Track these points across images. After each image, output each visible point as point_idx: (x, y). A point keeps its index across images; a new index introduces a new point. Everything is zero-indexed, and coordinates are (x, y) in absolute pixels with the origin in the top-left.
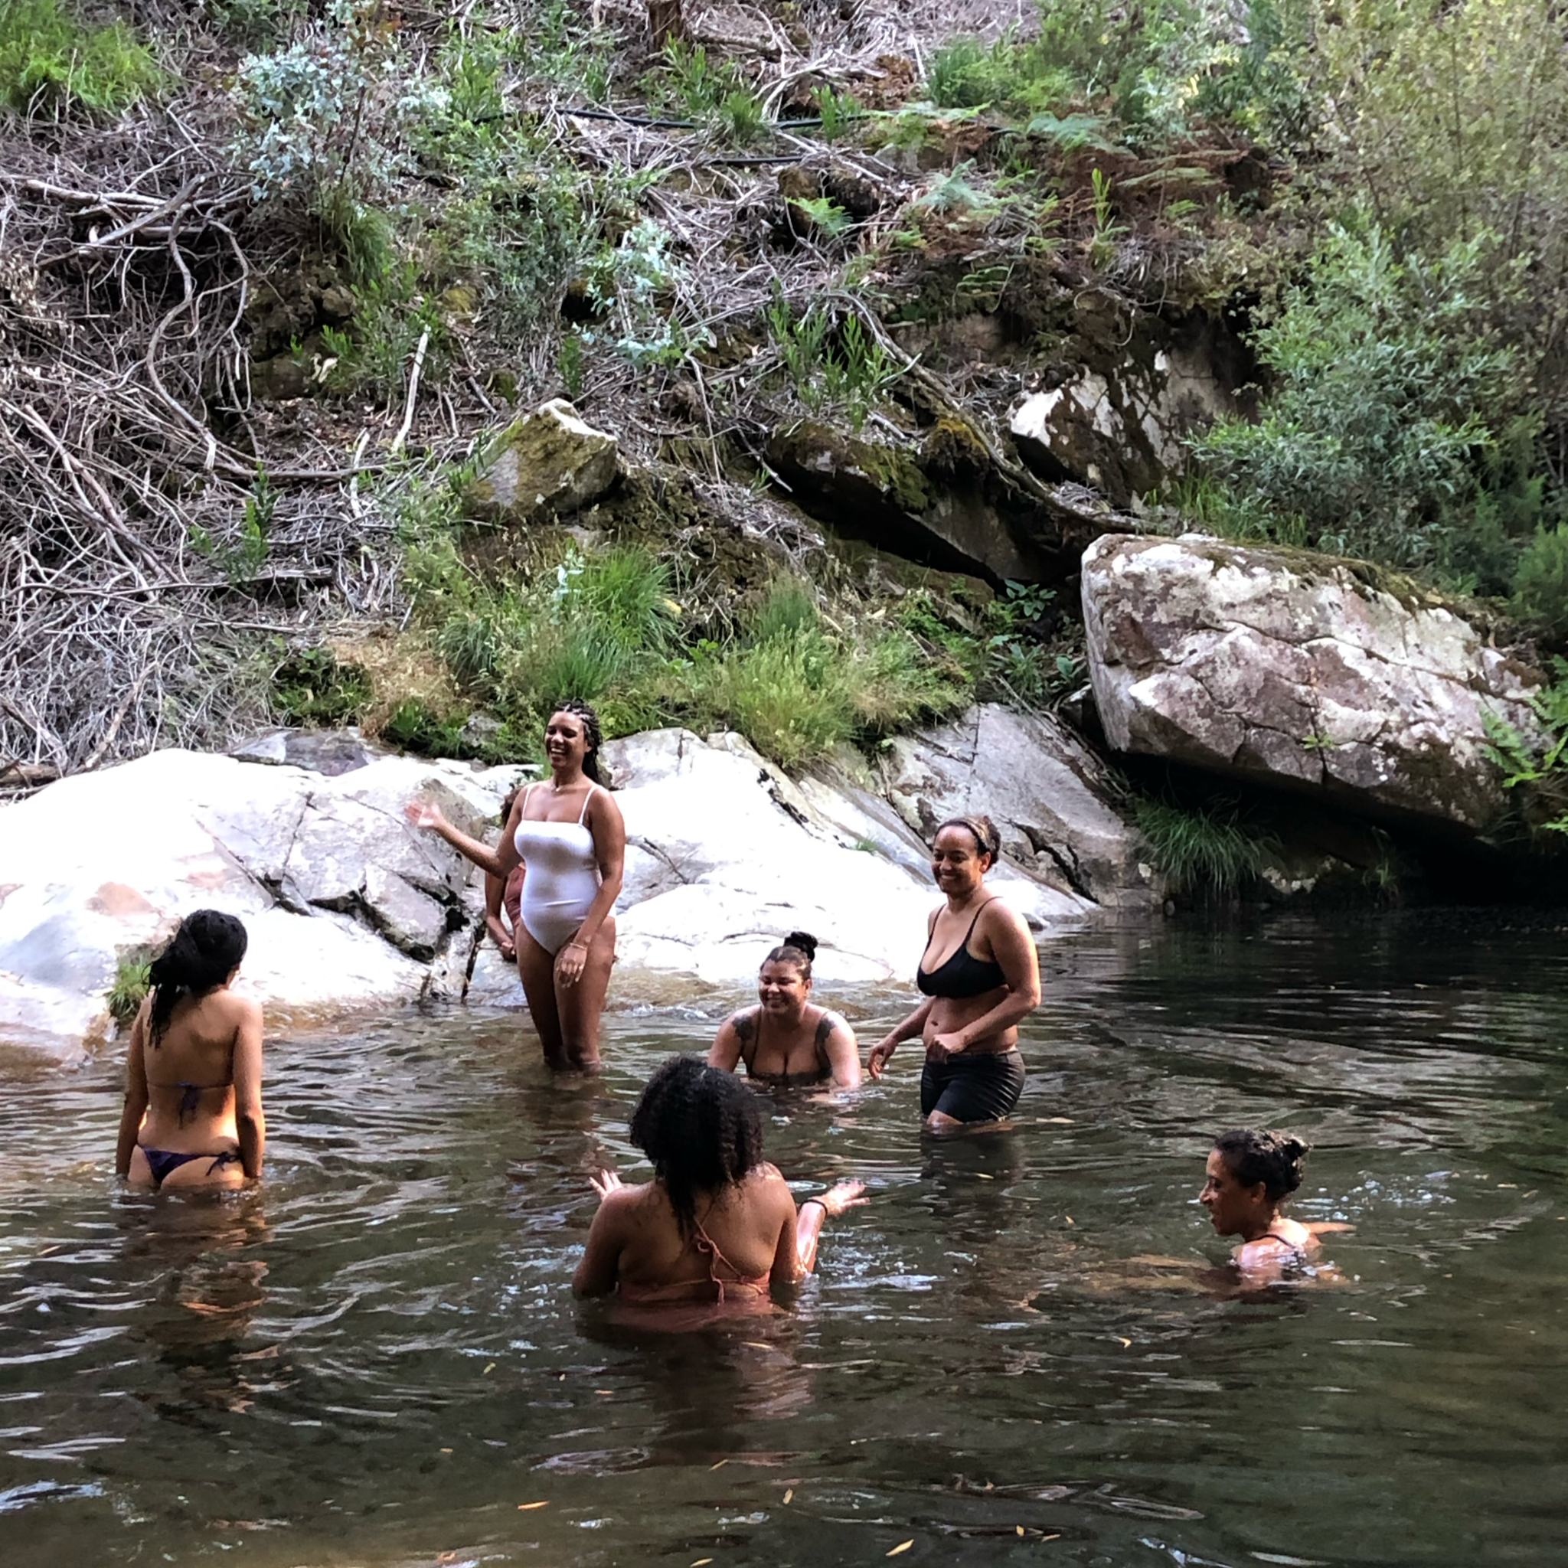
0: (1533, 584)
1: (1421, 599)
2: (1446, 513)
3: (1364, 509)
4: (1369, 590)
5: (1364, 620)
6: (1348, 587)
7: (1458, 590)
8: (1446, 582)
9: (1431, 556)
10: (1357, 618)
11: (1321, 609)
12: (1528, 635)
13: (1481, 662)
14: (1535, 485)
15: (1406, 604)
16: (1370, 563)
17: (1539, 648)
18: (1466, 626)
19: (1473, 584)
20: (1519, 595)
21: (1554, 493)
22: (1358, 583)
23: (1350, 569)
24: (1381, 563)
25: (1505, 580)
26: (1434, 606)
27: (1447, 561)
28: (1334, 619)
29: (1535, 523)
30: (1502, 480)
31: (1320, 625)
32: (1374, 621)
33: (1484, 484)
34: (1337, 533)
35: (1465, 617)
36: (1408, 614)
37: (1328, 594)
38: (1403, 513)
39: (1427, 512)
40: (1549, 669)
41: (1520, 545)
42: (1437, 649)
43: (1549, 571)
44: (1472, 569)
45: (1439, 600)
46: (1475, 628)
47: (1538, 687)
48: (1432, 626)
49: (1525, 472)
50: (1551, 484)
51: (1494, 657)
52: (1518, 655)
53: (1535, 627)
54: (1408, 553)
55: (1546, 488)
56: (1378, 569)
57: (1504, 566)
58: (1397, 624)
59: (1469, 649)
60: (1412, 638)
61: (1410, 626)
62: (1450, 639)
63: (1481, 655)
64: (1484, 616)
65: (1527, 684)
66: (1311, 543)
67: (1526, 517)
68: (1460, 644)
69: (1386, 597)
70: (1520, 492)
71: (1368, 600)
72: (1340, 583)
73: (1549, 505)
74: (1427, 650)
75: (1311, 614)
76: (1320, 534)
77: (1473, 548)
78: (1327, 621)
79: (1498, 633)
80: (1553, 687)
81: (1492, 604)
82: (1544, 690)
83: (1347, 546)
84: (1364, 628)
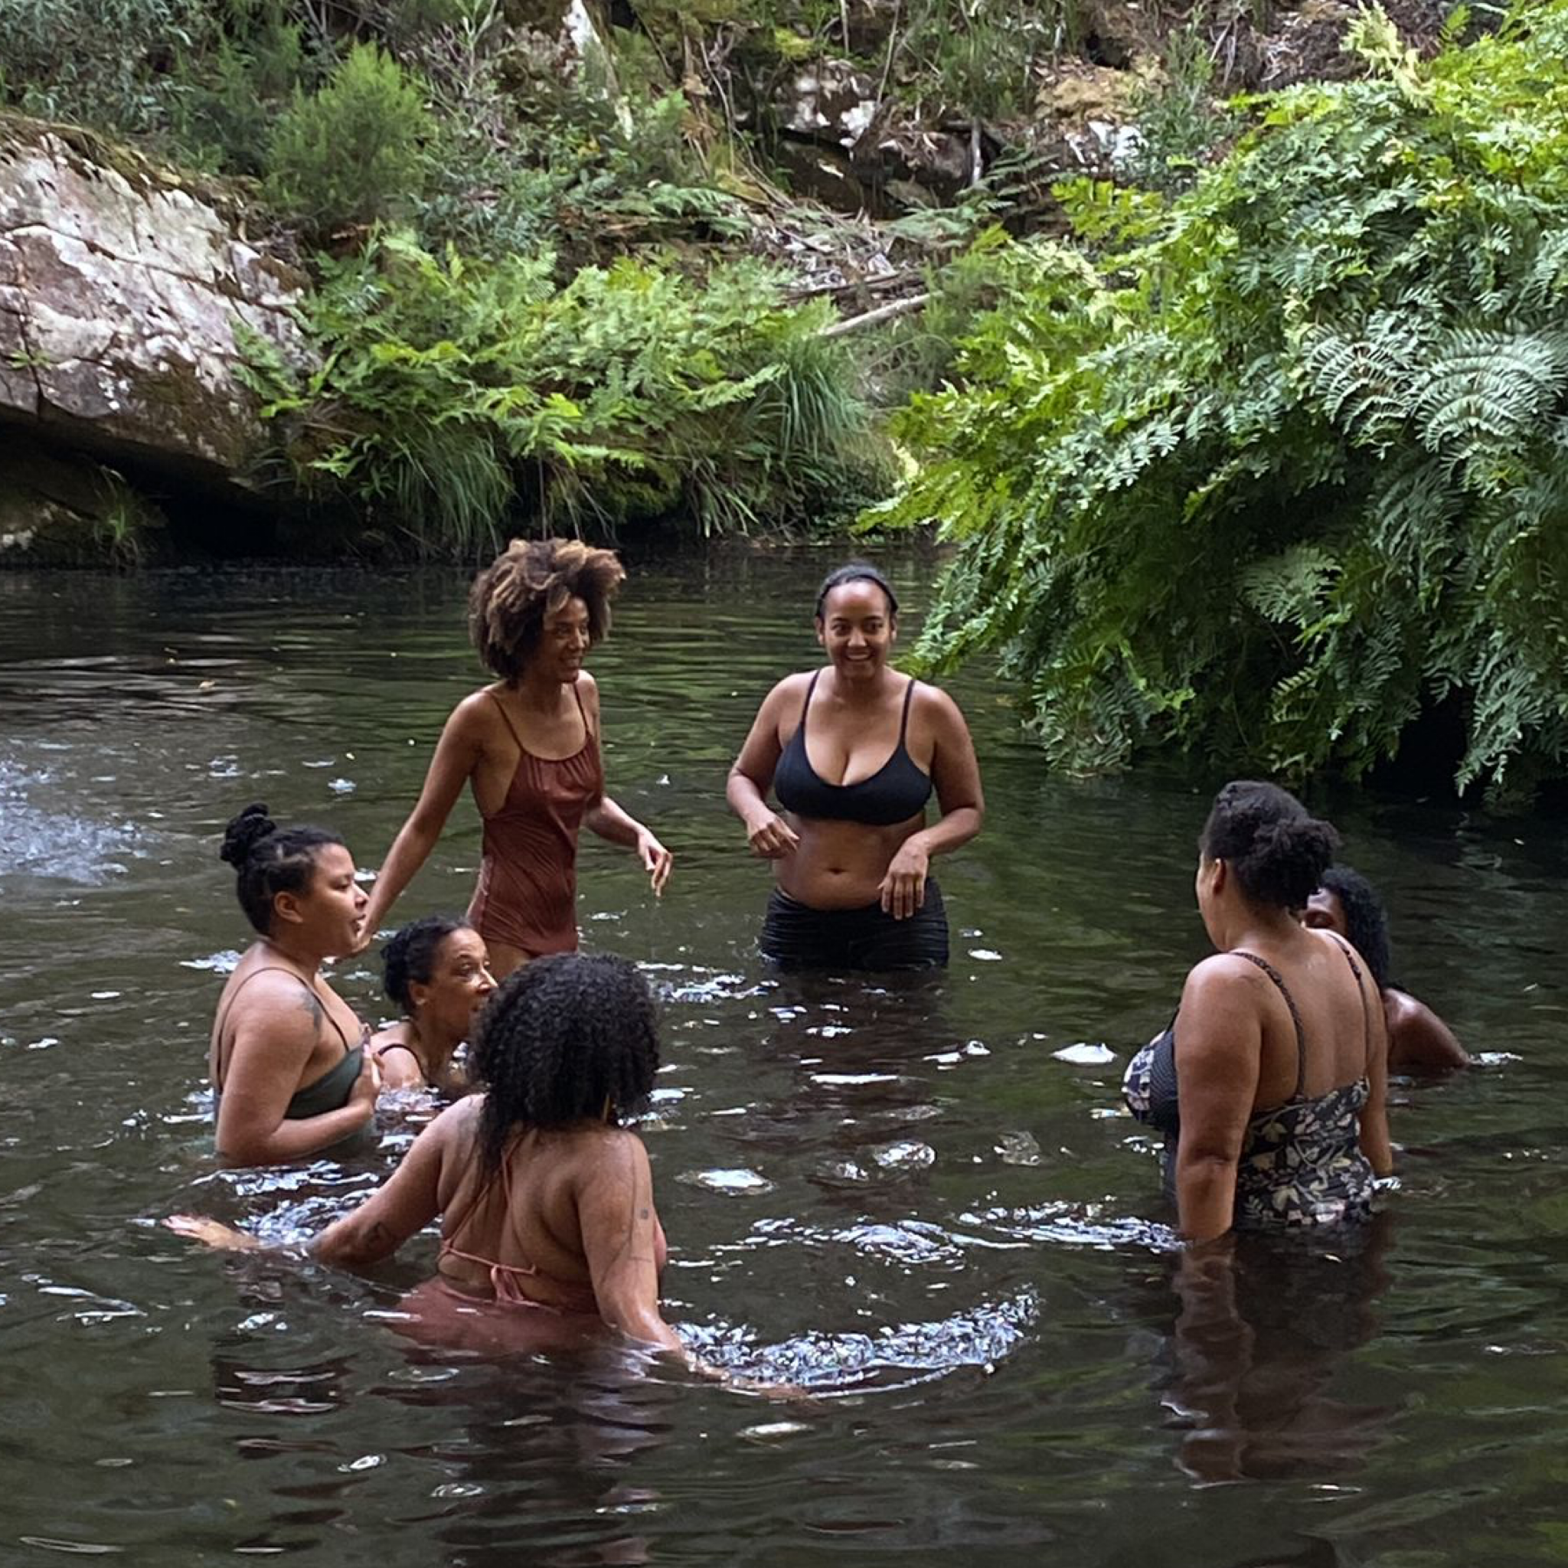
0: (292, 163)
1: (154, 178)
2: (182, 68)
3: (80, 57)
4: (89, 166)
5: (84, 203)
6: (62, 161)
7: (199, 166)
8: (184, 154)
9: (166, 121)
10: (74, 200)
11: (27, 187)
12: (285, 226)
13: (230, 258)
14: (290, 35)
15: (136, 184)
16: (89, 132)
17: (300, 243)
18: (211, 213)
19: (219, 159)
20: (274, 177)
21: (315, 43)
22: (74, 156)
23: (64, 138)
24: (103, 129)
25: (258, 154)
26: (171, 187)
27: (184, 129)
28: (45, 201)
29: (292, 86)
30: (250, 27)
31: (28, 209)
32: (95, 204)
33: (229, 30)
34: (45, 90)
35: (209, 202)
36: (139, 198)
37: (38, 169)
38: (129, 64)
39: (160, 63)
40: (313, 269)
41: (272, 110)
42: (175, 242)
43: (309, 145)
44: (217, 139)
45: (176, 180)
46: (221, 215)
47: (300, 292)
48: (169, 212)
49: (278, 17)
50: (312, 32)
51: (245, 253)
52: (274, 250)
53: (294, 215)
54: (137, 117)
55: (304, 39)
56: (99, 139)
57: (254, 136)
58: (125, 210)
59: (215, 242)
60: (145, 228)
61: (142, 212)
62: (191, 230)
63: (230, 250)
64: (233, 201)
65: (286, 287)
66: (15, 99)
67: (280, 76)
68: (204, 235)
69: (112, 174)
70: (273, 43)
71: (88, 178)
72: (51, 155)
73: (309, 60)
74: (164, 244)
75: (16, 195)
76: (24, 90)
77: (217, 112)
78: (37, 204)
79: (250, 222)
80: (318, 291)
81: (242, 185)
82: (307, 296)
83: (58, 106)
84: (84, 213)
